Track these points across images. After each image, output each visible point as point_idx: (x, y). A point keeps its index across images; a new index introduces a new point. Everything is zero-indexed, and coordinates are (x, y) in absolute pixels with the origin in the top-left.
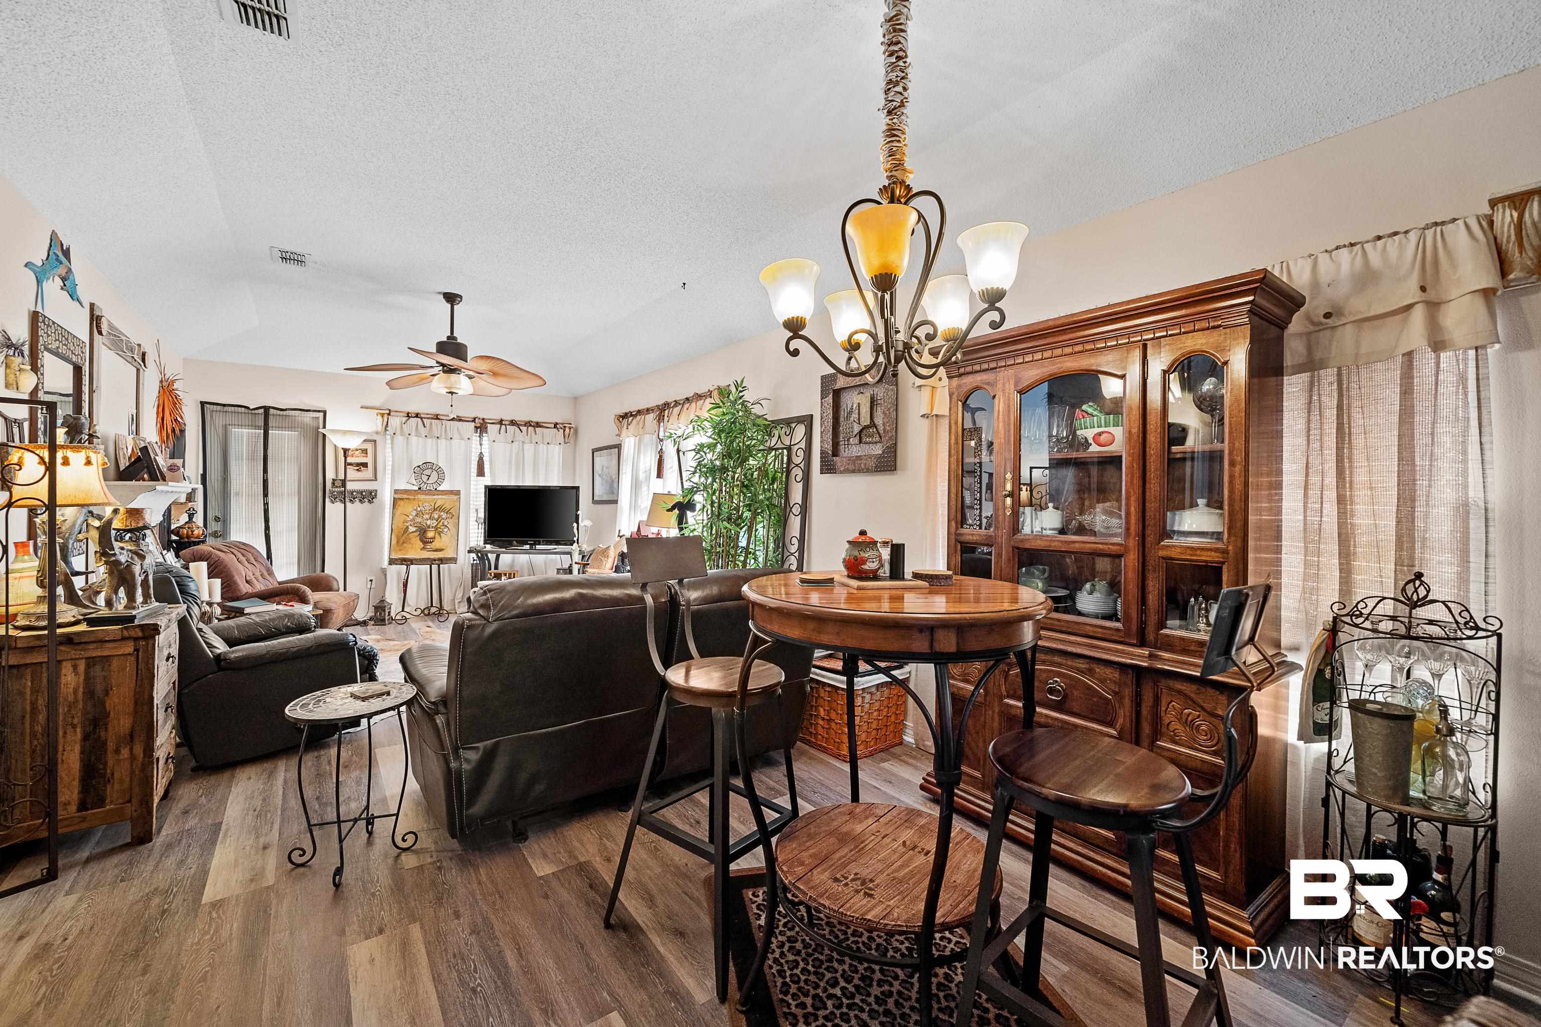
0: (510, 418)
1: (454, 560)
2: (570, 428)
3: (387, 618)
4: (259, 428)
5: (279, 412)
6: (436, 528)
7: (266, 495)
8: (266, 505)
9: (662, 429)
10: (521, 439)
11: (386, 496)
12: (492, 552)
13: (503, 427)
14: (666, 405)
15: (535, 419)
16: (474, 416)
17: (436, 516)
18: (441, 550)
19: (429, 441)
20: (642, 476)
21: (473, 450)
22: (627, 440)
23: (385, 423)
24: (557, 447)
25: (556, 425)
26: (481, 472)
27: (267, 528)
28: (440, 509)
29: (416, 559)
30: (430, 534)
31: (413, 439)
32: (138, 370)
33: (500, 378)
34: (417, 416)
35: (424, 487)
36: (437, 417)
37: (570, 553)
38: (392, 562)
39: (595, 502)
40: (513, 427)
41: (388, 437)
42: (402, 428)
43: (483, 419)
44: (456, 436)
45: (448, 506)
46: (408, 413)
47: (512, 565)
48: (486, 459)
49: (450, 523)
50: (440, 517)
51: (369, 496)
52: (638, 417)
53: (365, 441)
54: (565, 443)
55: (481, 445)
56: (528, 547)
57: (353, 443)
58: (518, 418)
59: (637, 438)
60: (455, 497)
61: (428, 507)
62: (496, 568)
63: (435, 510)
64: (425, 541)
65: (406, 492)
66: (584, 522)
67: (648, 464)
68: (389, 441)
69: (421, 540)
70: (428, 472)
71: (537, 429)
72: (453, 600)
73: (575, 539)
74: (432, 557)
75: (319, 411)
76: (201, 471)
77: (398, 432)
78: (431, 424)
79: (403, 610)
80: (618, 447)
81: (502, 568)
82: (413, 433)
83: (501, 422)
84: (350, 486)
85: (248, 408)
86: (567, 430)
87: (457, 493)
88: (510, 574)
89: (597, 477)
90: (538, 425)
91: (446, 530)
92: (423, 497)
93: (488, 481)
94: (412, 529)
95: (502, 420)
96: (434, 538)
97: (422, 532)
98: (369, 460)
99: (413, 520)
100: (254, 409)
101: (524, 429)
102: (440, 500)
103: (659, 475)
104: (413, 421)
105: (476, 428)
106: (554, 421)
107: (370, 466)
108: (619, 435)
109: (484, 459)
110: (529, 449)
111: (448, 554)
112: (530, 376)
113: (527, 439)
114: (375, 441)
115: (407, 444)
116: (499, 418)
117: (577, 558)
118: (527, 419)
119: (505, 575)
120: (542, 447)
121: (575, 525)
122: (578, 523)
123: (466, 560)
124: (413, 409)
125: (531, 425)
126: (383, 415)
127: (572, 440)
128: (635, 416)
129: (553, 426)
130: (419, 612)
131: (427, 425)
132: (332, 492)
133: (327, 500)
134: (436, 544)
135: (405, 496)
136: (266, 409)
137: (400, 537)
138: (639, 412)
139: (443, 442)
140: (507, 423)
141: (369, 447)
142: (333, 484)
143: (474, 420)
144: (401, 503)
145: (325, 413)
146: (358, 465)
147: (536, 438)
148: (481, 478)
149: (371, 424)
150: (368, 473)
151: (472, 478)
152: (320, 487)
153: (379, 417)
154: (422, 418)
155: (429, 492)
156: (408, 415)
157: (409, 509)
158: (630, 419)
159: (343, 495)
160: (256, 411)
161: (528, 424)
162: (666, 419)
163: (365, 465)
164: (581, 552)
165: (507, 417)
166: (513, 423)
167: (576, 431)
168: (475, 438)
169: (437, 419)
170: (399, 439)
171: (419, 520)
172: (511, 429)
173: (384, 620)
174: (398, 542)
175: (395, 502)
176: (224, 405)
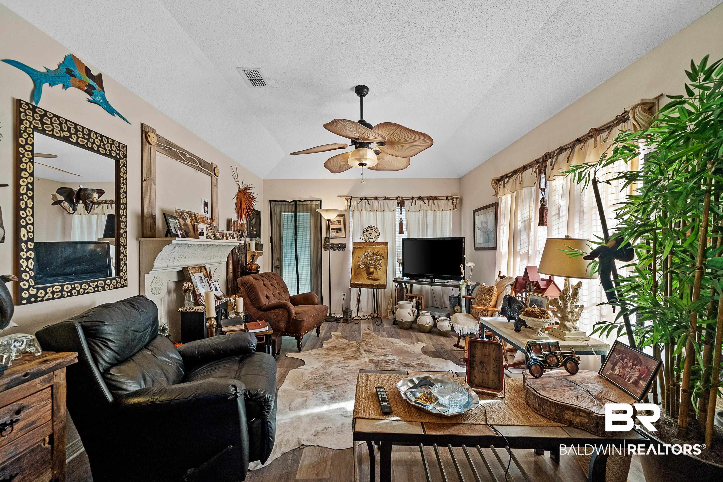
0: (418, 196)
1: (384, 287)
2: (457, 199)
3: (349, 319)
4: (292, 212)
5: (301, 203)
6: (375, 266)
7: (296, 247)
8: (296, 252)
9: (543, 181)
10: (425, 208)
11: (350, 247)
12: (408, 282)
13: (414, 201)
14: (548, 156)
15: (433, 195)
16: (396, 196)
17: (375, 258)
18: (377, 280)
19: (372, 213)
20: (520, 225)
21: (397, 217)
22: (503, 197)
23: (349, 205)
24: (448, 212)
25: (447, 198)
26: (401, 232)
27: (297, 264)
28: (377, 254)
29: (364, 285)
30: (372, 270)
31: (364, 212)
32: (212, 177)
33: (397, 147)
34: (366, 199)
35: (368, 241)
36: (376, 199)
37: (458, 286)
38: (352, 285)
39: (476, 249)
40: (419, 201)
41: (351, 213)
42: (358, 206)
43: (402, 198)
44: (386, 209)
45: (381, 252)
46: (361, 198)
47: (421, 291)
48: (404, 222)
49: (382, 263)
50: (377, 259)
51: (342, 247)
52: (515, 176)
53: (338, 215)
54: (454, 209)
55: (401, 214)
56: (429, 280)
57: (333, 217)
58: (423, 195)
59: (514, 194)
60: (385, 247)
61: (370, 253)
62: (411, 292)
63: (374, 254)
64: (369, 274)
65: (359, 244)
66: (469, 264)
67: (527, 215)
68: (351, 215)
69: (367, 273)
70: (370, 232)
71: (435, 201)
72: (387, 310)
73: (462, 276)
74: (372, 284)
75: (318, 201)
76: (270, 236)
77: (356, 210)
78: (373, 203)
79: (357, 316)
80: (495, 206)
81: (415, 292)
82: (364, 209)
83: (412, 199)
84: (332, 241)
85: (288, 202)
86: (455, 200)
87: (386, 244)
88: (419, 297)
89: (477, 230)
90: (436, 198)
91: (380, 267)
92: (368, 247)
93: (405, 236)
94: (362, 266)
95: (413, 197)
96: (373, 272)
97: (368, 267)
98: (342, 226)
99: (363, 260)
100: (290, 202)
101: (427, 202)
102: (377, 248)
103: (542, 222)
104: (364, 202)
105: (398, 203)
106: (446, 195)
107: (343, 229)
108: (496, 195)
109: (403, 222)
110: (430, 214)
111: (382, 282)
112: (419, 137)
113: (429, 208)
114: (344, 215)
115: (361, 216)
116: (411, 196)
117: (463, 292)
118: (428, 195)
119: (416, 297)
120: (439, 213)
121: (462, 266)
122: (464, 265)
123: (391, 286)
124: (363, 195)
125: (431, 199)
126: (347, 200)
127: (458, 206)
128: (512, 176)
129: (445, 198)
130: (366, 317)
131: (371, 203)
132: (324, 245)
133: (323, 249)
134: (375, 276)
135: (359, 246)
136: (296, 201)
137: (357, 271)
138: (515, 172)
139: (379, 214)
140: (416, 199)
141: (342, 219)
142: (325, 240)
143: (397, 199)
144: (357, 250)
145: (321, 201)
146: (337, 229)
147: (434, 207)
148: (402, 235)
149: (342, 206)
150: (341, 234)
151: (396, 235)
152: (320, 242)
153: (346, 201)
154: (368, 200)
155: (371, 244)
156: (361, 199)
157: (361, 254)
158: (506, 180)
159: (330, 247)
160: (291, 203)
161: (429, 198)
162: (549, 168)
163: (340, 229)
164: (467, 287)
165: (416, 195)
166: (420, 198)
167: (461, 200)
168: (398, 210)
169: (376, 200)
170: (357, 213)
171: (366, 261)
172: (418, 202)
173: (347, 320)
174: (355, 274)
175: (354, 249)
176: (279, 201)
